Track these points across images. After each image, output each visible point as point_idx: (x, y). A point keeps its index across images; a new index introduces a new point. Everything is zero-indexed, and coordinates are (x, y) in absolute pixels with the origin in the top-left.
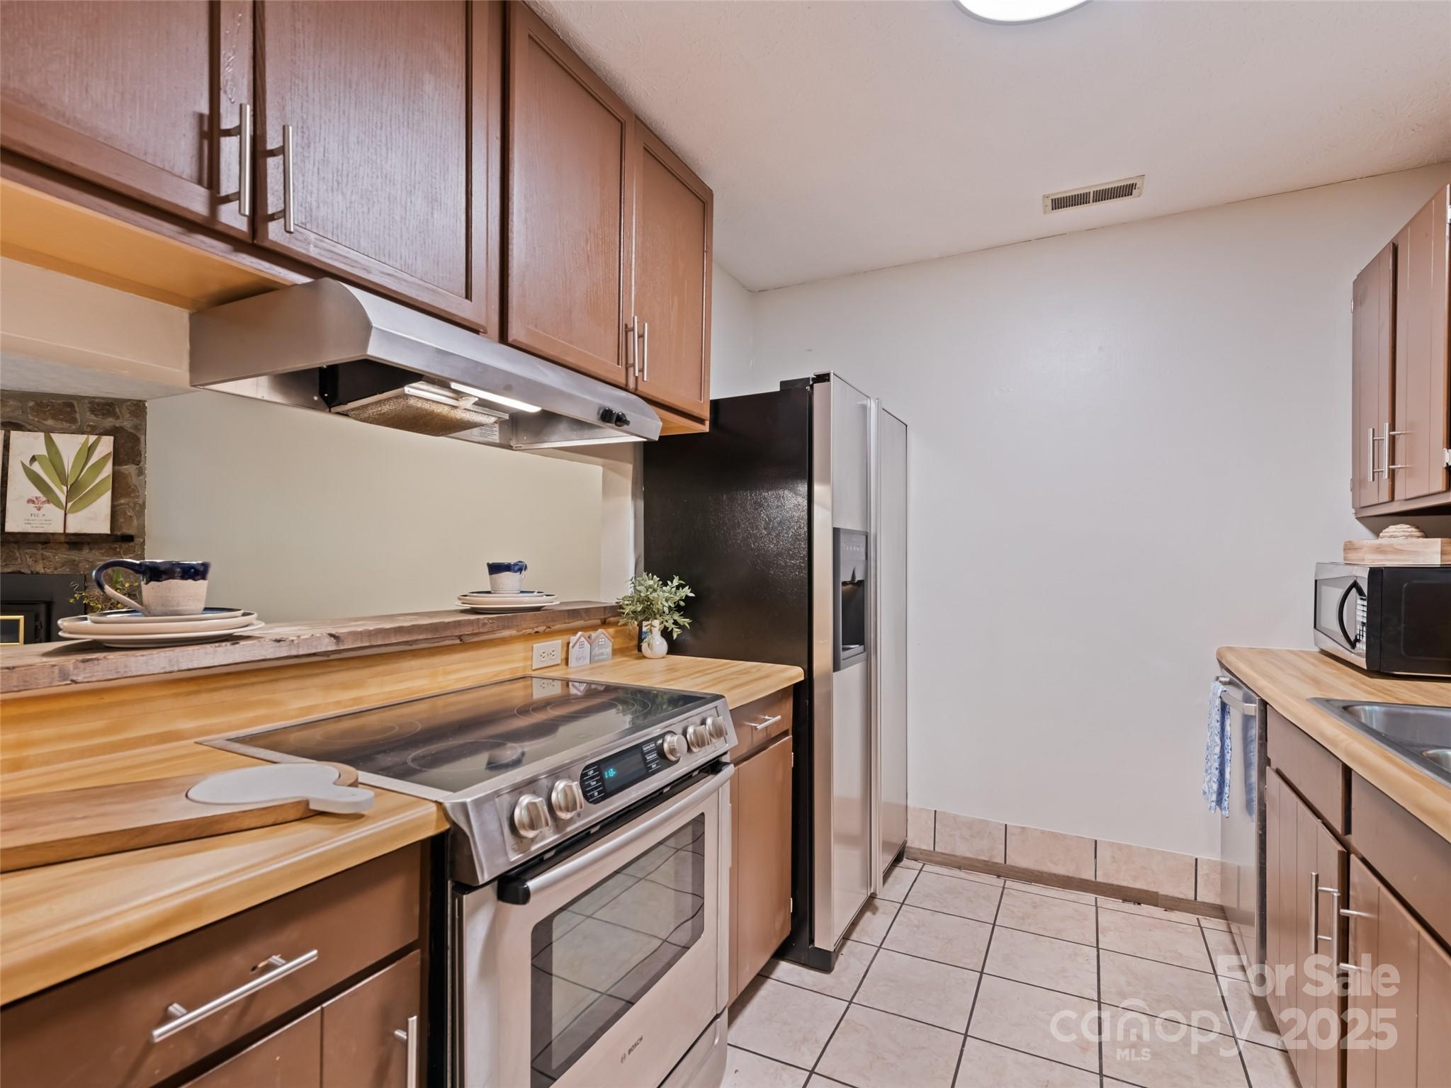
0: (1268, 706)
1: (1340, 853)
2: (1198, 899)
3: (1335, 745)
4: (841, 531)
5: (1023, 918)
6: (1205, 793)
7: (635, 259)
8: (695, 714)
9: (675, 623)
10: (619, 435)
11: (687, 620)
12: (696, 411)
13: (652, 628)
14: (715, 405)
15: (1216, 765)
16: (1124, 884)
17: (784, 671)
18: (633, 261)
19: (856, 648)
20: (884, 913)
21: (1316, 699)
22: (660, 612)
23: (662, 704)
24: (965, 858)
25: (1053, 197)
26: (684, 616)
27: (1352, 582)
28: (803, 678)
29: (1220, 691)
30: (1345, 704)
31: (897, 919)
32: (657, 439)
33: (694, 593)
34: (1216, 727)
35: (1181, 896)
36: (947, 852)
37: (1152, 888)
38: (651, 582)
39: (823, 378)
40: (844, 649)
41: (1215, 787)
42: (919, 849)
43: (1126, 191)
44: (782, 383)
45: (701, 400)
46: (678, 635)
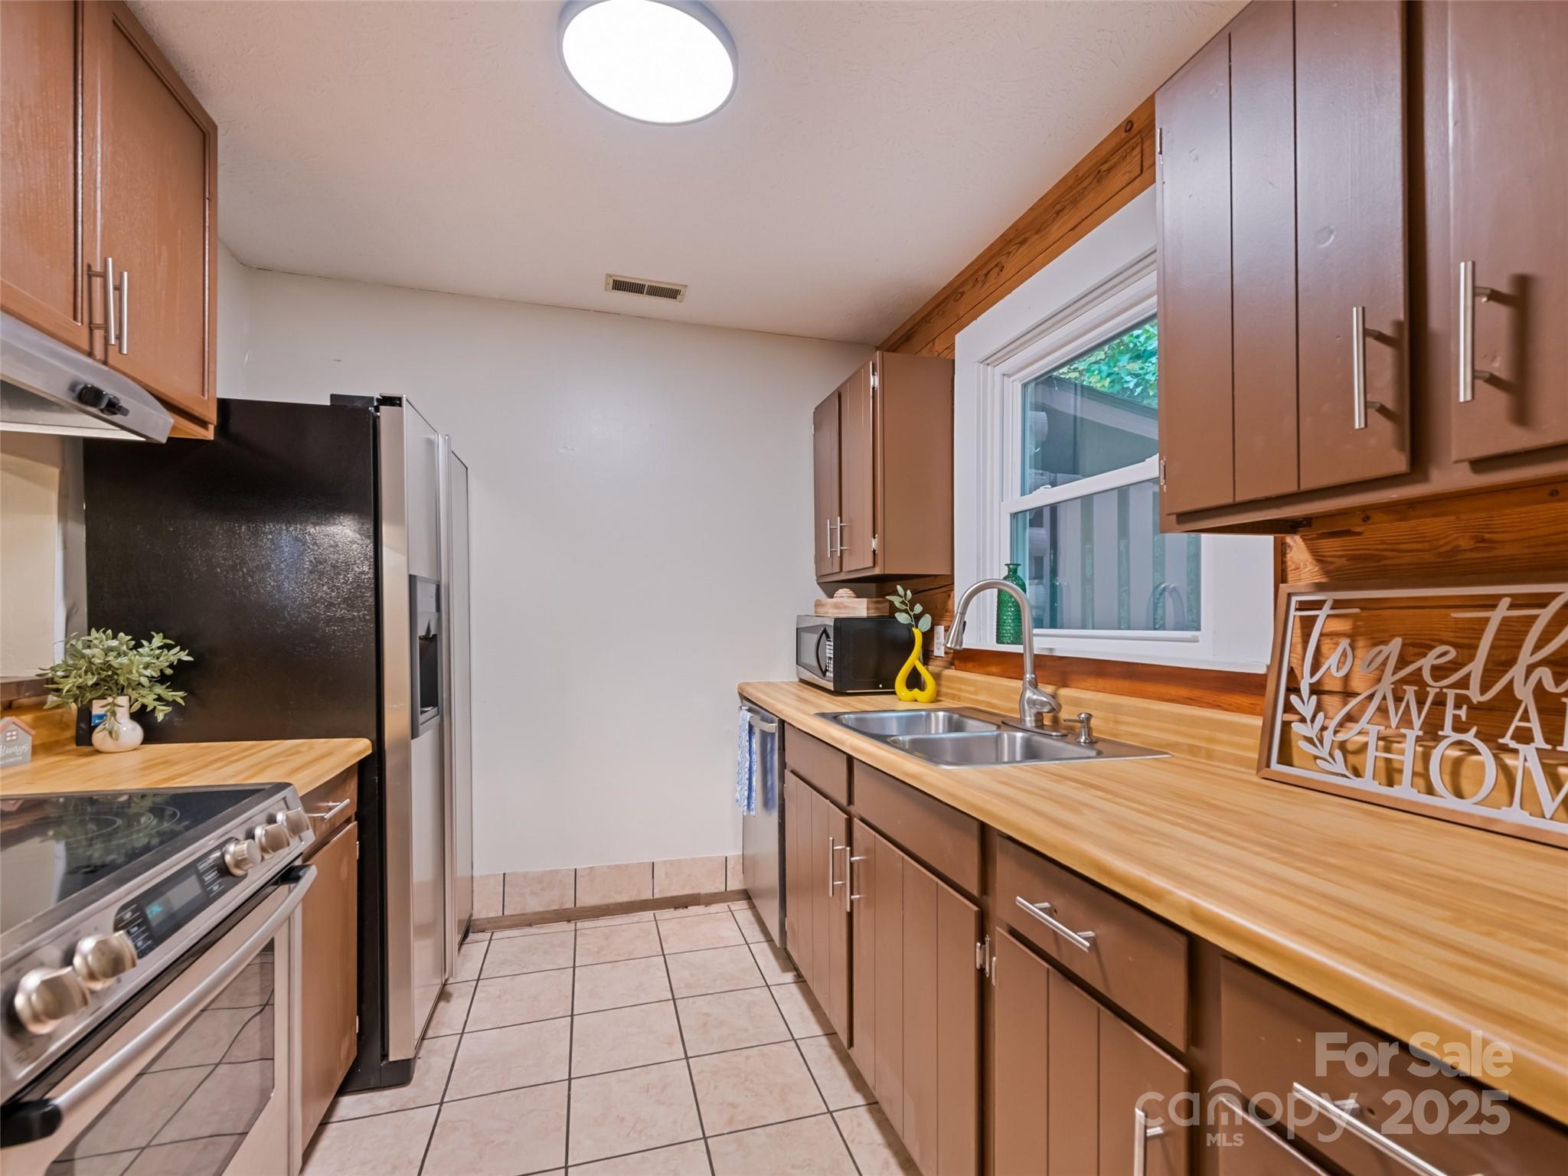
0: (786, 724)
1: (846, 819)
2: (728, 889)
3: (842, 743)
4: (418, 579)
5: (598, 952)
6: (737, 801)
7: (102, 173)
8: (257, 811)
9: (159, 699)
10: (106, 427)
11: (181, 693)
12: (198, 410)
13: (117, 709)
14: (224, 405)
15: (747, 776)
16: (675, 894)
17: (347, 745)
18: (99, 176)
19: (431, 711)
20: (460, 996)
21: (817, 714)
22: (133, 684)
23: (139, 815)
24: (536, 914)
25: (616, 279)
26: (174, 688)
27: (823, 629)
28: (370, 752)
29: (749, 717)
30: (835, 715)
31: (475, 998)
32: (164, 441)
33: (193, 657)
34: (746, 746)
35: (717, 891)
36: (517, 913)
37: (696, 891)
38: (114, 643)
39: (393, 401)
40: (422, 712)
41: (746, 793)
42: (488, 918)
43: (672, 294)
44: (333, 397)
45: (203, 395)
46: (165, 715)
